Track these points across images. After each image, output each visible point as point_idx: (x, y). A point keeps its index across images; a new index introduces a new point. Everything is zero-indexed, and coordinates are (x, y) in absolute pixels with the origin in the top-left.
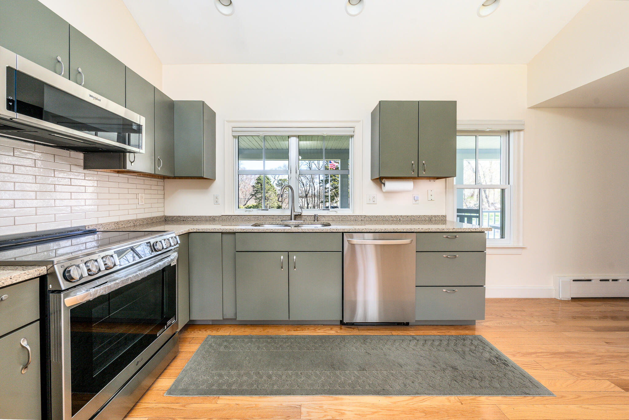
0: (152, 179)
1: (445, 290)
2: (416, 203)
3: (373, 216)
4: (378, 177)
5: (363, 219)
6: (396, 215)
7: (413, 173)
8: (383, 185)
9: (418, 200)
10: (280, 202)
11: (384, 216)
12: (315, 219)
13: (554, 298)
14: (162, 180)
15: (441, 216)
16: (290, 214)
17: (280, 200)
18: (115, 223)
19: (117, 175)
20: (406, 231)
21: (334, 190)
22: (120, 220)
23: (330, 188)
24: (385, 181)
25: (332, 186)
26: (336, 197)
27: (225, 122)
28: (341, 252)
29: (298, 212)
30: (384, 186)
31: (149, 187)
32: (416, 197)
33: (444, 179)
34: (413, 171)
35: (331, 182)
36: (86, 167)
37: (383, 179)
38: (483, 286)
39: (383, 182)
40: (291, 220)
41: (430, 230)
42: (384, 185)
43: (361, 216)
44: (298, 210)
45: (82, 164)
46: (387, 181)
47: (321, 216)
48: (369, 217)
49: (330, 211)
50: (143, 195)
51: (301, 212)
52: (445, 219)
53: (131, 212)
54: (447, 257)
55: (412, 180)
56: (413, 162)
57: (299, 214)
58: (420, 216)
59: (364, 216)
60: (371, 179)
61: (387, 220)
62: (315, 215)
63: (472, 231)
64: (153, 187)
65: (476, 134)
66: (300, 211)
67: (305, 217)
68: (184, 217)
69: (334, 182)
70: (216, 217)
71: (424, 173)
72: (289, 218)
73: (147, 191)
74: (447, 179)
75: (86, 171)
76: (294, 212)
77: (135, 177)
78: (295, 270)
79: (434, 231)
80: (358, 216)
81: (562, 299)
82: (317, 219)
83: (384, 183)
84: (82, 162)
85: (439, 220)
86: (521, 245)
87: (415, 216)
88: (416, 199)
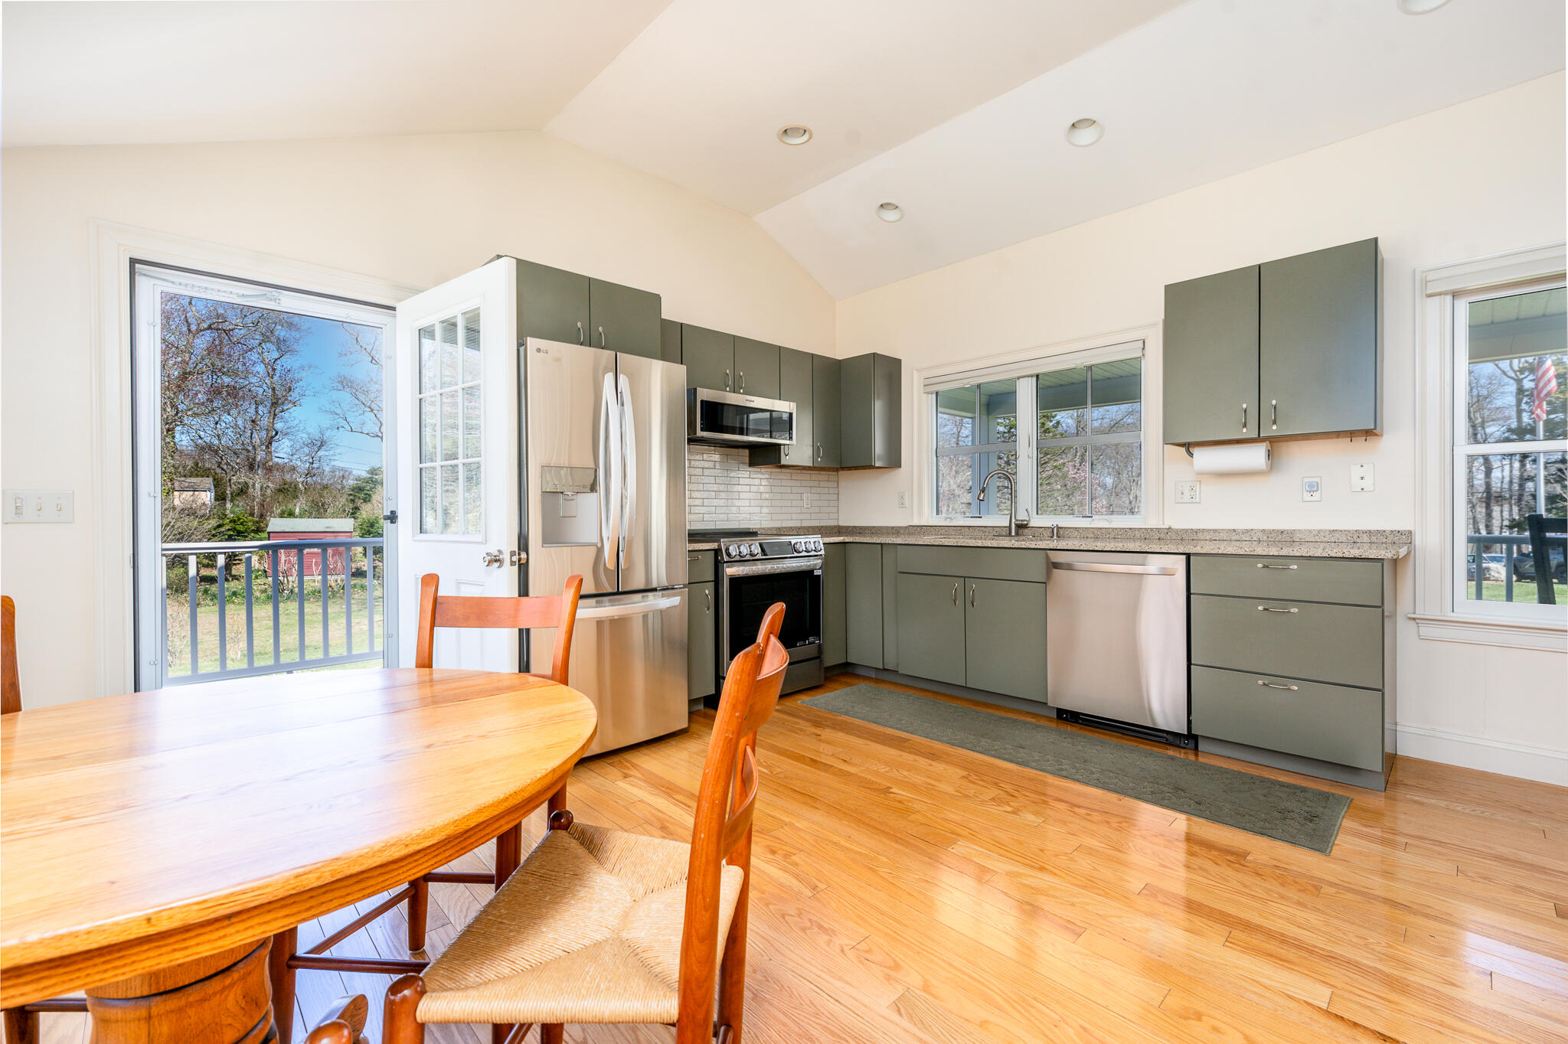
0: (821, 472)
3: (1186, 530)
5: (1162, 536)
7: (1244, 431)
12: (1054, 534)
14: (835, 473)
18: (777, 528)
19: (779, 470)
22: (783, 526)
27: (915, 372)
28: (1044, 583)
29: (1022, 520)
30: (1194, 463)
31: (816, 484)
34: (1245, 426)
36: (752, 464)
40: (1010, 533)
42: (1194, 460)
43: (1158, 530)
45: (748, 462)
48: (1177, 531)
49: (1094, 520)
50: (809, 494)
51: (1028, 519)
53: (794, 517)
54: (1268, 611)
56: (1245, 406)
57: (1023, 524)
58: (1319, 532)
59: (1166, 531)
61: (1223, 540)
62: (1053, 526)
64: (822, 484)
68: (861, 528)
70: (900, 527)
71: (1274, 428)
72: (1005, 532)
73: (814, 490)
75: (751, 469)
76: (1016, 519)
77: (799, 471)
80: (1152, 529)
82: (1057, 534)
83: (1194, 456)
84: (747, 460)
85: (1386, 543)
87: (1305, 530)
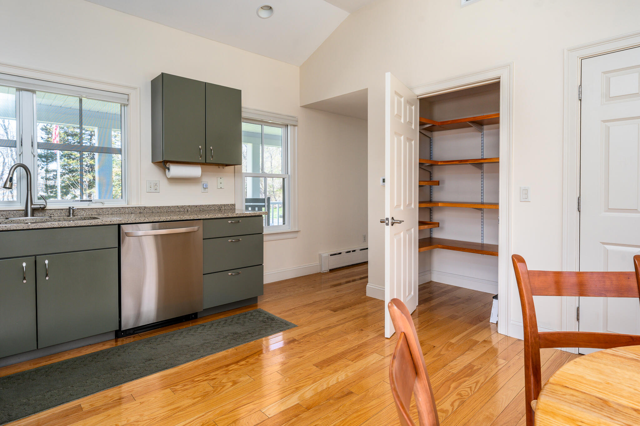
1: (230, 274)
2: (205, 191)
3: (155, 207)
4: (162, 160)
6: (184, 205)
7: (200, 159)
8: (167, 171)
9: (207, 188)
10: (9, 188)
11: (169, 207)
12: (70, 214)
13: (319, 272)
15: (231, 204)
16: (24, 208)
17: (8, 186)
20: (192, 219)
21: (67, 176)
23: (60, 170)
24: (169, 165)
25: (63, 166)
26: (74, 187)
28: (116, 247)
29: (40, 205)
30: (169, 172)
32: (204, 185)
33: (233, 166)
34: (201, 157)
35: (61, 159)
37: (167, 163)
38: (262, 265)
39: (167, 166)
40: (26, 215)
41: (216, 217)
42: (169, 170)
43: (140, 208)
44: (38, 203)
46: (171, 164)
47: (79, 209)
49: (93, 203)
51: (45, 204)
52: (233, 208)
54: (232, 241)
55: (200, 165)
56: (200, 147)
57: (41, 208)
58: (209, 205)
59: (144, 208)
60: (152, 162)
61: (172, 212)
62: (70, 208)
63: (252, 215)
65: (261, 123)
66: (42, 202)
67: (51, 212)
69: (68, 159)
71: (211, 159)
72: (23, 212)
74: (236, 166)
76: (32, 204)
78: (47, 278)
79: (220, 217)
80: (136, 207)
81: (324, 272)
82: (73, 214)
83: (169, 168)
86: (297, 230)
88: (205, 187)
